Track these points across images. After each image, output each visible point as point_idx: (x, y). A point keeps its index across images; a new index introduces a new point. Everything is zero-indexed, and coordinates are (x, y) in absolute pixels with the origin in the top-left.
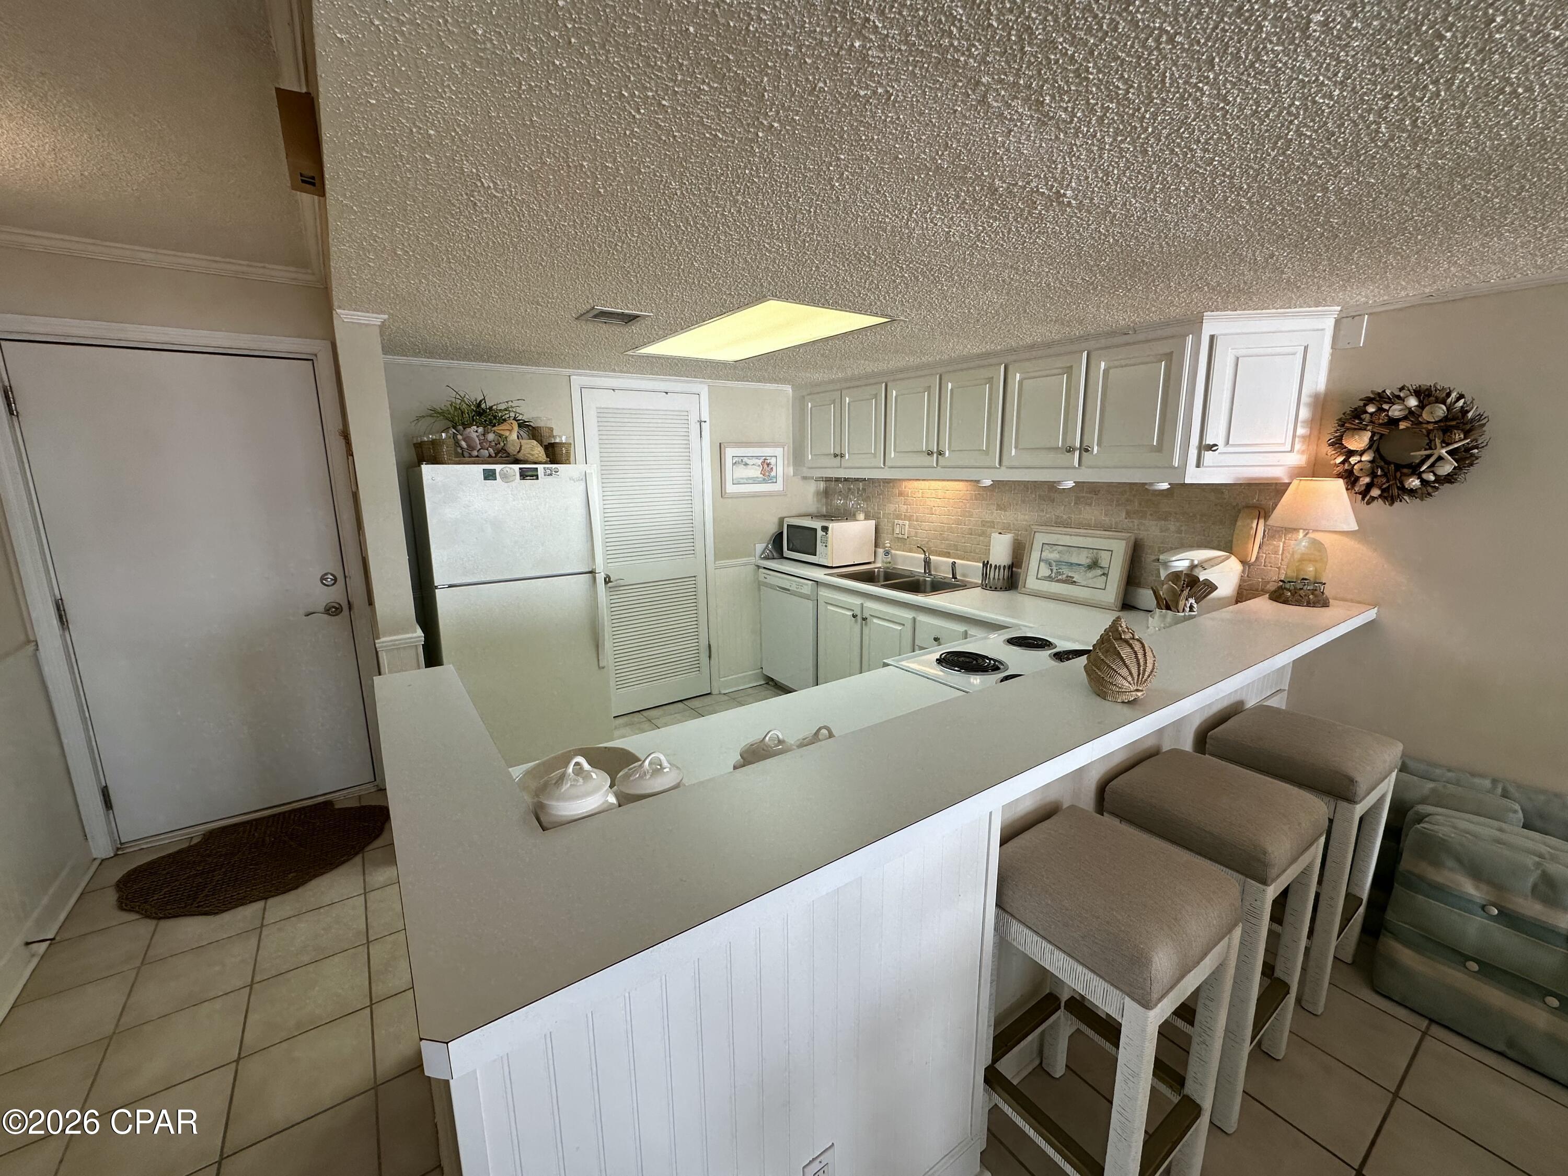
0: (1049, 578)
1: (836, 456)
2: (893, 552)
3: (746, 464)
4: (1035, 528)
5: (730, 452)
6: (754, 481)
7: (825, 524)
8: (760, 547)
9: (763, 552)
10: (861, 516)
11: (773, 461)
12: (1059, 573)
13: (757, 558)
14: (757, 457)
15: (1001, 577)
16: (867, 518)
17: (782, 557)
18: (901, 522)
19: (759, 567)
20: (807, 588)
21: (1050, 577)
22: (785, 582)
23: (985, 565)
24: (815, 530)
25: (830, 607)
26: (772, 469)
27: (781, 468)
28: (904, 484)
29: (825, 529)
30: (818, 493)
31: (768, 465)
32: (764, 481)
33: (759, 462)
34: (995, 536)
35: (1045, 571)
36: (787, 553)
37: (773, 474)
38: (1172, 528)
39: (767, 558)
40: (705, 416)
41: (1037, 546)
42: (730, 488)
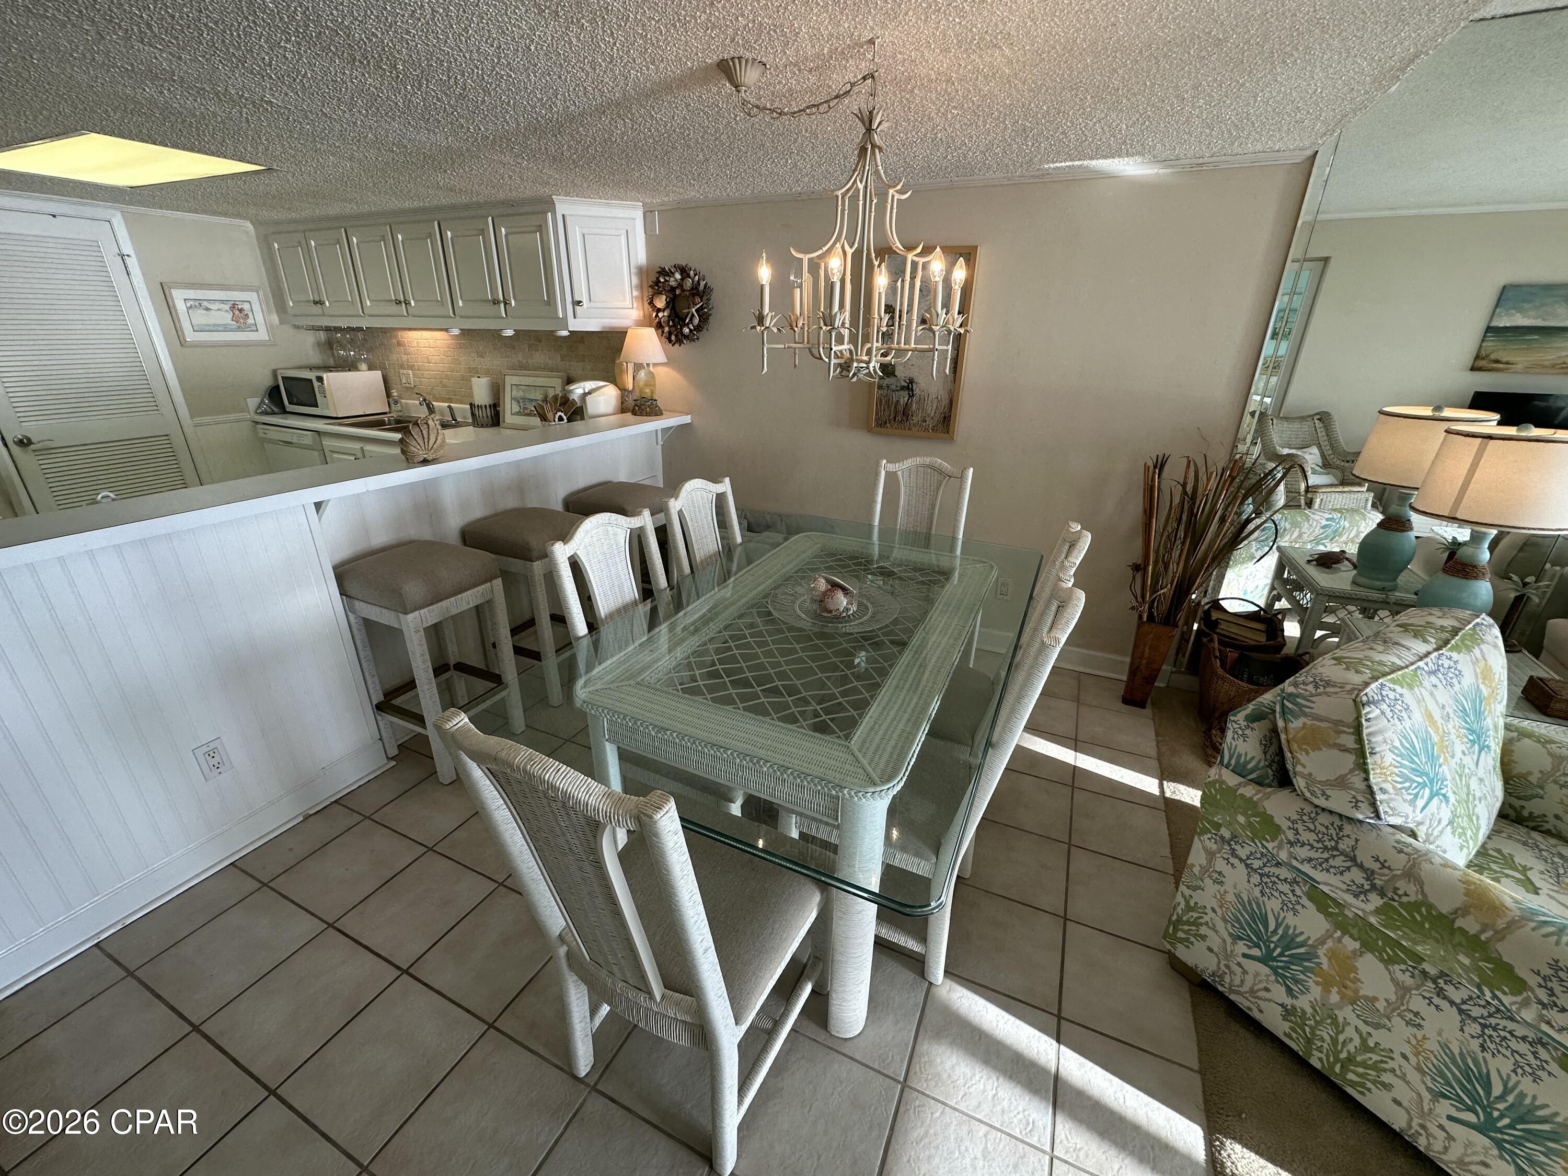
0: (519, 414)
1: (316, 303)
2: (403, 401)
3: (207, 309)
4: (505, 371)
5: (179, 297)
6: (225, 329)
7: (319, 374)
8: (253, 402)
9: (259, 407)
10: (364, 366)
11: (246, 306)
12: (525, 408)
13: (252, 414)
14: (222, 301)
15: (485, 415)
16: (370, 368)
17: (284, 411)
18: (405, 371)
19: (257, 423)
20: (308, 439)
21: (519, 412)
22: (287, 435)
23: (471, 405)
24: (310, 381)
25: (335, 455)
26: (247, 315)
27: (258, 316)
28: (400, 333)
29: (320, 379)
30: (319, 344)
31: (241, 310)
32: (239, 329)
33: (227, 307)
34: (475, 380)
35: (516, 408)
36: (290, 408)
37: (250, 321)
38: (589, 367)
39: (265, 413)
40: (127, 249)
41: (508, 388)
42: (190, 336)
